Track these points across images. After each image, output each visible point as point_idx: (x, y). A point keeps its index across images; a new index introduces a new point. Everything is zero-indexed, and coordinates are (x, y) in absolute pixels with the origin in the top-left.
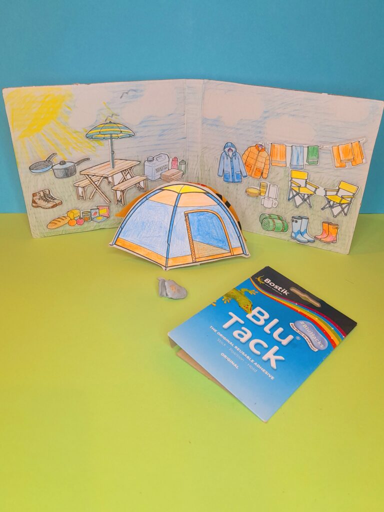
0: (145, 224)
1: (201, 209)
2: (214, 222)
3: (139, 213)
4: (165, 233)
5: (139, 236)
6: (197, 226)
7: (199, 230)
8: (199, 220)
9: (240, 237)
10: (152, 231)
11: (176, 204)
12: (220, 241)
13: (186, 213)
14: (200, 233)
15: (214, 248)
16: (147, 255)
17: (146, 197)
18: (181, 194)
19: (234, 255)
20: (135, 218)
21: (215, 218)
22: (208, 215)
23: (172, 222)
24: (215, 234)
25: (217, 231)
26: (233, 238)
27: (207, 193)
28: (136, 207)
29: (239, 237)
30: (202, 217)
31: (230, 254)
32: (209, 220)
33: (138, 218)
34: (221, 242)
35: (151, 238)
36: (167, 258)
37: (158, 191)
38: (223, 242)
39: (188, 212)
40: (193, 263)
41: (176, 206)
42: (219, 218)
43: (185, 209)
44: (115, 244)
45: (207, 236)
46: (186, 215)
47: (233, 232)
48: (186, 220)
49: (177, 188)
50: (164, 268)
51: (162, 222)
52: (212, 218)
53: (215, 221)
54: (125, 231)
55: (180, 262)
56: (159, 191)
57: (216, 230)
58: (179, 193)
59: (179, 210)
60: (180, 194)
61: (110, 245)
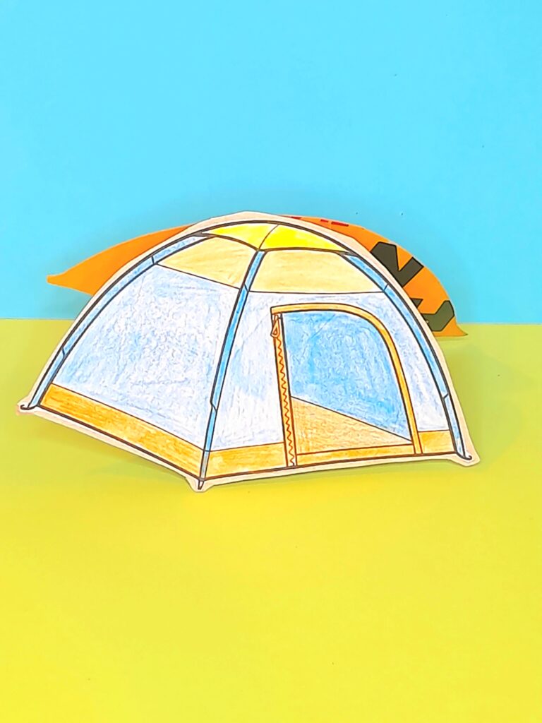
0: (142, 342)
1: (325, 300)
2: (364, 344)
3: (125, 305)
4: (205, 369)
5: (120, 380)
6: (307, 355)
7: (311, 363)
8: (315, 337)
9: (447, 400)
10: (164, 363)
11: (247, 284)
12: (382, 405)
13: (274, 310)
14: (317, 375)
15: (359, 427)
16: (141, 440)
17: (151, 255)
18: (266, 251)
19: (422, 454)
20: (112, 321)
21: (368, 330)
22: (344, 321)
23: (230, 338)
24: (363, 382)
25: (373, 372)
26: (422, 401)
27: (346, 253)
28: (119, 286)
29: (442, 399)
30: (326, 326)
31: (409, 450)
32: (347, 337)
33: (122, 323)
34: (383, 409)
35: (157, 386)
36: (206, 450)
37: (191, 240)
38: (390, 410)
39: (282, 309)
40: (287, 468)
41: (244, 290)
42: (385, 337)
43: (276, 300)
44: (39, 405)
45: (339, 388)
46: (277, 318)
47: (426, 382)
48: (274, 334)
49: (253, 234)
50: (194, 482)
51: (199, 337)
52: (358, 332)
53: (368, 339)
54: (74, 363)
55: (244, 465)
56: (197, 239)
57: (368, 370)
58: (257, 250)
59: (254, 300)
60: (260, 253)
61: (22, 407)
